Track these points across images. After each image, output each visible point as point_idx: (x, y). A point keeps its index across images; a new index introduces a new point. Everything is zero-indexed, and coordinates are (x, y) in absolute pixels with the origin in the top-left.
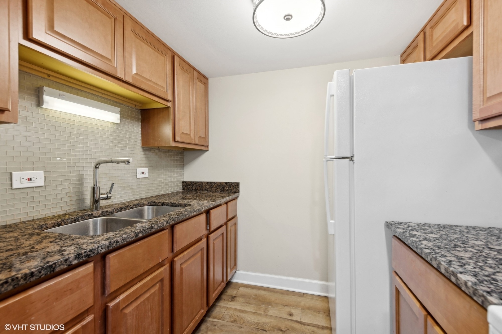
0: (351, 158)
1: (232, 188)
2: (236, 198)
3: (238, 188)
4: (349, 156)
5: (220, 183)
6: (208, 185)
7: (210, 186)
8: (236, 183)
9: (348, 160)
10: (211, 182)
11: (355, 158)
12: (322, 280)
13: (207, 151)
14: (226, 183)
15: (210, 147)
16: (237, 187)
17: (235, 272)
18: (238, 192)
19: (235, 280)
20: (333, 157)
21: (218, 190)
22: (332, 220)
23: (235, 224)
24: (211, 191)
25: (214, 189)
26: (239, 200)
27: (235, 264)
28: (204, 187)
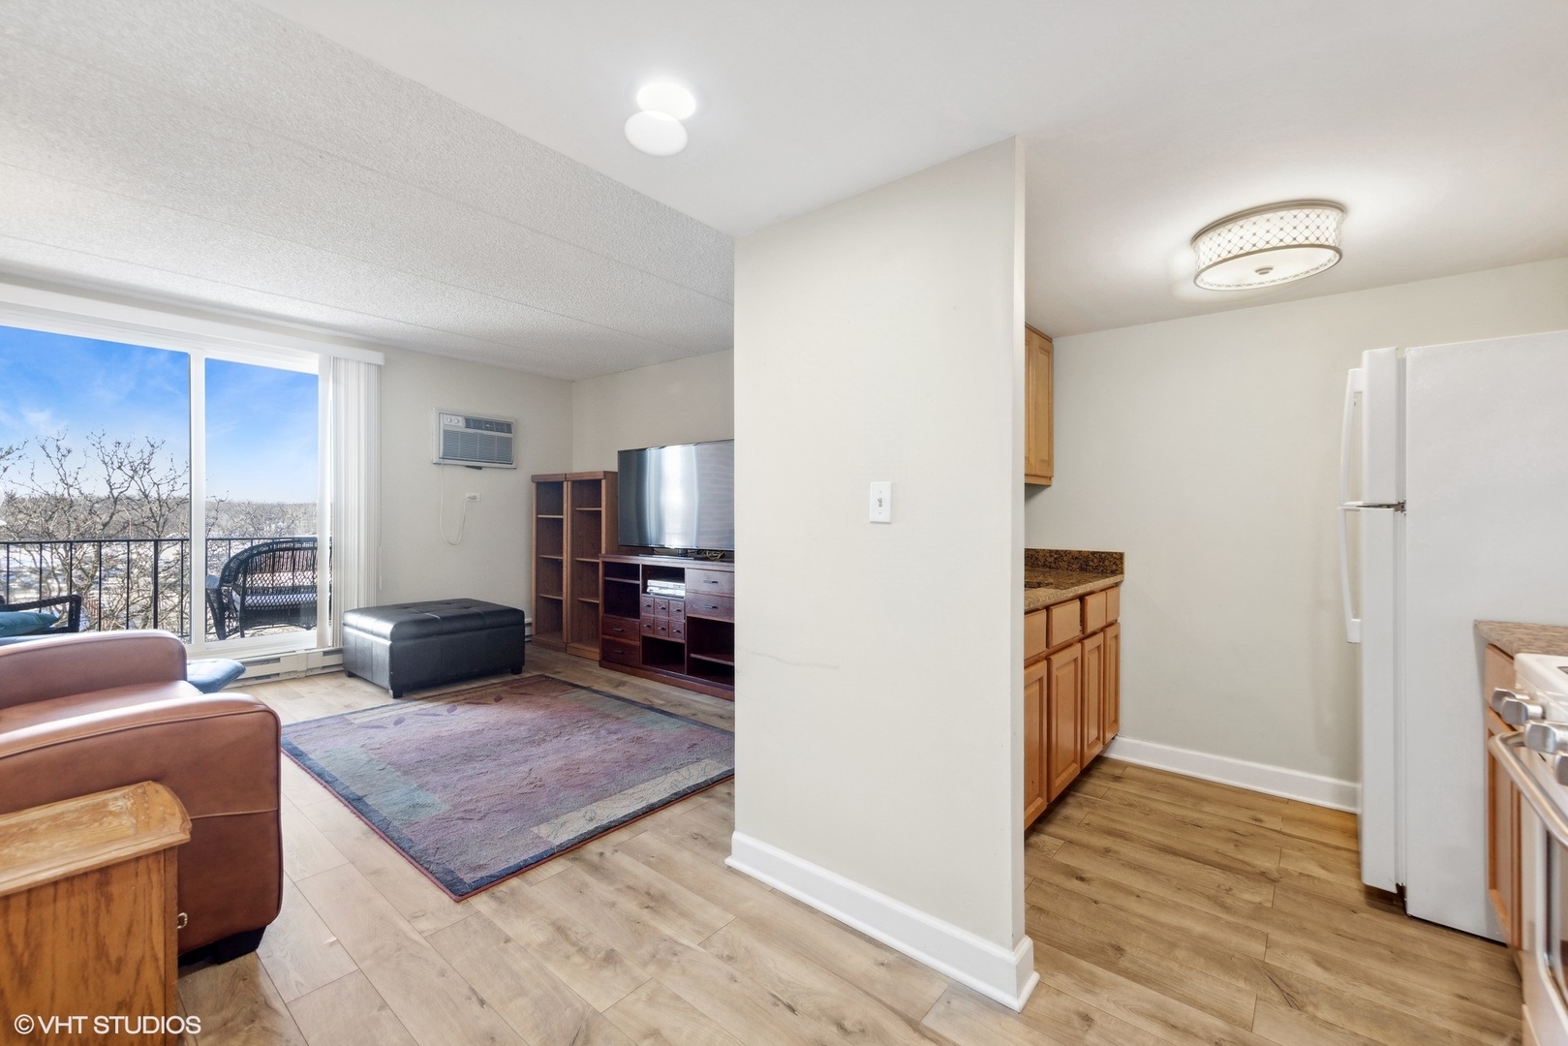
0: (1400, 507)
1: (1107, 563)
2: (1117, 585)
3: (1122, 563)
4: (1395, 502)
5: (1080, 552)
6: (1051, 556)
7: (1056, 559)
8: (1116, 553)
9: (1392, 509)
10: (1057, 551)
11: (1408, 507)
12: (1340, 775)
13: (1049, 486)
14: (1093, 553)
15: (1054, 480)
16: (1118, 562)
17: (1113, 739)
18: (1122, 573)
19: (1113, 754)
20: (1361, 503)
21: (1074, 566)
22: (1356, 616)
23: (1117, 637)
24: (1057, 568)
25: (1065, 564)
26: (1123, 588)
27: (1116, 721)
28: (1043, 560)
